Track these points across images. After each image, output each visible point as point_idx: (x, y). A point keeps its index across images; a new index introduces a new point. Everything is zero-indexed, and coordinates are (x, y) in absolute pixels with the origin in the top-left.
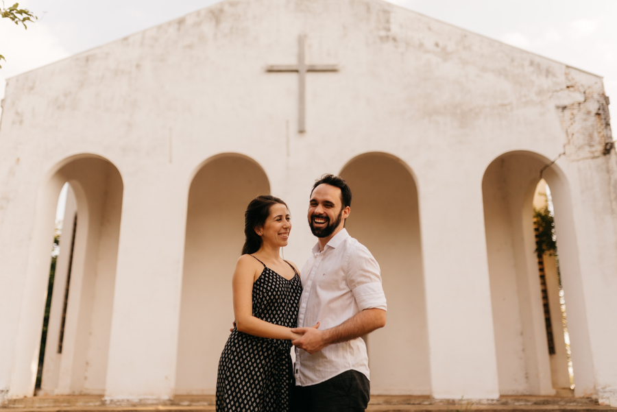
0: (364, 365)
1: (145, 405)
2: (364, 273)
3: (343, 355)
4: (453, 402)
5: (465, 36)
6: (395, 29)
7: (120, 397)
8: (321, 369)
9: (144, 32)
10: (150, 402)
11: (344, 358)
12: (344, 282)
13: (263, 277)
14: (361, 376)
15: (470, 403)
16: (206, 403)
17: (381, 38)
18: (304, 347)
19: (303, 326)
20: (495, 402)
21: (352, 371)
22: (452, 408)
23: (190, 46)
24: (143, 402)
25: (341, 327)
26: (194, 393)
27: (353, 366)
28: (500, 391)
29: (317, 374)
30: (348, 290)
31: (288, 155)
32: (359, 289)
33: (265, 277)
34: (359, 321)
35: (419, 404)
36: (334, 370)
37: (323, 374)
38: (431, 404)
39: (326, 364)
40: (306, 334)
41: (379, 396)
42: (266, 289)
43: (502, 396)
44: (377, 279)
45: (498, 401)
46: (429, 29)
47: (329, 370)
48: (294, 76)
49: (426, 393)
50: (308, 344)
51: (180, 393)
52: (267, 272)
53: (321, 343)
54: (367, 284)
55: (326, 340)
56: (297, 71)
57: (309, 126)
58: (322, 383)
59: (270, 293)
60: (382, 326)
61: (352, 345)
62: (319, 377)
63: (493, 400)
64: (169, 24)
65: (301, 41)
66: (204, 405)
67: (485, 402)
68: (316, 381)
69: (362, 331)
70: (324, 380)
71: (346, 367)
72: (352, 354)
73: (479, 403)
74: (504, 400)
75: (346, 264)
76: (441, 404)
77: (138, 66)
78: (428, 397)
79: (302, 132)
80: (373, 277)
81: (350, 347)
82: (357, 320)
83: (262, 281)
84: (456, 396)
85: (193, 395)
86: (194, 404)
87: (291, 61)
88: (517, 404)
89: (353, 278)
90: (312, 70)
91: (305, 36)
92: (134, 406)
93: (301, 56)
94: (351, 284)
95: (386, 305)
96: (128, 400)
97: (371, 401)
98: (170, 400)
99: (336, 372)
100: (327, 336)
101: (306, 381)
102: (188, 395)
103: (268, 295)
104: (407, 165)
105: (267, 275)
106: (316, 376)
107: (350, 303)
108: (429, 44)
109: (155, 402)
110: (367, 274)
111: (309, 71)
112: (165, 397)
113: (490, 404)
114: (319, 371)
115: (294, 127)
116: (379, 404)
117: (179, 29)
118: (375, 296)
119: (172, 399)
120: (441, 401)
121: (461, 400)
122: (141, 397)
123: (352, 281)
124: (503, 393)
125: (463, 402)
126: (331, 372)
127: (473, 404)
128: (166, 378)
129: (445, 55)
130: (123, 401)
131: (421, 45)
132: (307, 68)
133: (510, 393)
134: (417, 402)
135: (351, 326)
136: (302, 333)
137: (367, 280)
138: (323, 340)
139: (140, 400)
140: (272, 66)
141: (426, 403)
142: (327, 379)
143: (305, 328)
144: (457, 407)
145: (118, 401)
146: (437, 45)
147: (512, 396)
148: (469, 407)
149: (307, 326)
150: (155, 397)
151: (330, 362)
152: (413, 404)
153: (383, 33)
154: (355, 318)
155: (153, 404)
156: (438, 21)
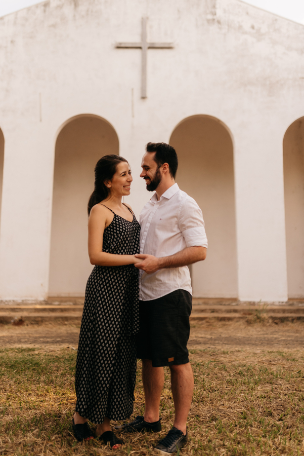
0: (189, 285)
1: (26, 304)
2: (193, 220)
3: (174, 279)
4: (253, 304)
5: (276, 20)
6: (219, 13)
7: (8, 298)
8: (157, 289)
9: (16, 13)
10: (30, 302)
11: (175, 280)
12: (176, 226)
13: (114, 222)
14: (187, 293)
15: (266, 304)
16: (71, 303)
17: (208, 21)
18: (144, 269)
19: (144, 253)
20: (284, 304)
21: (180, 290)
22: (252, 307)
23: (54, 26)
24: (25, 302)
25: (172, 257)
26: (63, 295)
27: (181, 286)
28: (288, 295)
29: (154, 293)
30: (179, 231)
31: (133, 116)
32: (188, 232)
33: (116, 222)
34: (187, 253)
35: (229, 305)
36: (167, 289)
37: (159, 293)
38: (237, 305)
39: (161, 285)
40: (146, 260)
41: (200, 298)
42: (119, 231)
43: (290, 299)
44: (201, 224)
45: (286, 303)
46: (247, 13)
47: (163, 290)
48: (138, 51)
49: (234, 297)
50: (148, 267)
51: (52, 295)
52: (117, 218)
53: (157, 267)
54: (193, 228)
55: (161, 265)
56: (140, 48)
57: (149, 94)
58: (158, 299)
59: (123, 234)
60: (203, 259)
61: (180, 271)
62: (156, 295)
63: (283, 302)
64: (37, 6)
65: (144, 22)
66: (70, 305)
67: (277, 303)
68: (153, 298)
69: (188, 261)
70: (159, 297)
71: (176, 287)
72: (180, 277)
73: (273, 304)
74: (291, 302)
75: (179, 212)
76: (245, 305)
77: (12, 42)
78: (235, 300)
79: (144, 98)
80: (199, 223)
81: (179, 272)
82: (185, 254)
83: (115, 225)
84: (256, 299)
85: (62, 297)
86: (63, 304)
87: (135, 39)
88: (300, 305)
89: (184, 223)
90: (152, 47)
91: (147, 18)
92: (18, 304)
93: (143, 35)
94: (182, 228)
95: (207, 244)
96: (14, 301)
97: (194, 302)
98: (45, 301)
99: (169, 291)
100: (162, 263)
101: (146, 297)
102: (58, 297)
103: (121, 235)
104: (226, 126)
105: (117, 220)
106: (153, 293)
107: (180, 240)
108: (247, 27)
109: (33, 302)
110: (195, 221)
111: (149, 48)
112: (41, 299)
113: (280, 305)
114: (156, 290)
115: (137, 94)
116: (199, 305)
117: (45, 11)
118: (199, 237)
119: (46, 300)
120: (245, 303)
121: (260, 302)
122: (24, 299)
123: (183, 225)
124: (290, 297)
125: (261, 304)
126: (165, 291)
127: (268, 305)
128: (42, 285)
129: (259, 36)
130: (10, 301)
131: (240, 27)
132: (148, 46)
133: (296, 297)
134: (227, 303)
135: (180, 257)
136: (143, 258)
137: (195, 225)
138: (158, 265)
139: (23, 301)
140: (120, 44)
141: (234, 304)
142: (162, 296)
143: (145, 255)
144: (256, 307)
145: (6, 301)
146: (253, 27)
147: (297, 299)
148: (265, 307)
149: (147, 253)
150: (33, 299)
151: (164, 284)
152: (225, 305)
153: (210, 17)
154: (184, 252)
155: (32, 304)
156: (254, 7)
